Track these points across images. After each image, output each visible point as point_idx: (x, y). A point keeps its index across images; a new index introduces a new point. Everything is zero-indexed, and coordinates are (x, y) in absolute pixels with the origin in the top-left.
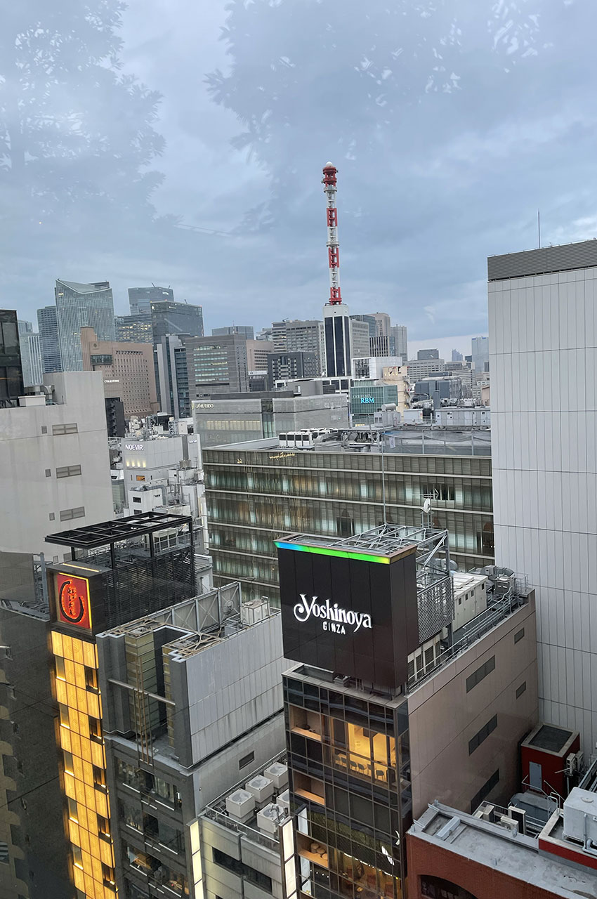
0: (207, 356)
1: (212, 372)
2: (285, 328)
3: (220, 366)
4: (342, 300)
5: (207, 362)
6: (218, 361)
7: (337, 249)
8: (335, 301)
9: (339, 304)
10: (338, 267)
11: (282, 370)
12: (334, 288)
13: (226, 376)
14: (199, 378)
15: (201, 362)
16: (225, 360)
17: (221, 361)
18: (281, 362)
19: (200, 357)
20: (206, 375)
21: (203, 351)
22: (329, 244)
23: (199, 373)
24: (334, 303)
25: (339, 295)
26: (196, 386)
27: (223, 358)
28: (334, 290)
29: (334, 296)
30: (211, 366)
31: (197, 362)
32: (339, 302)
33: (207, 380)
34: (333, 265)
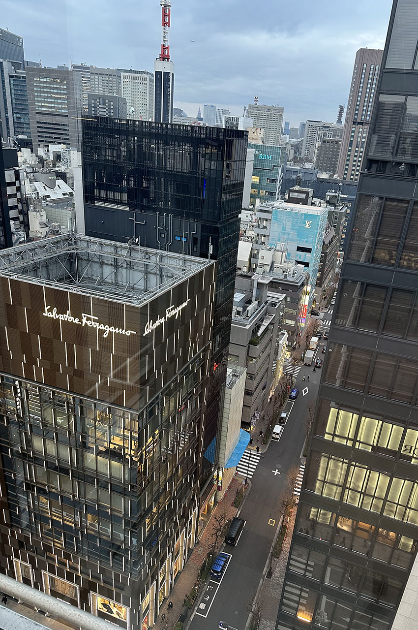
0: (47, 88)
1: (51, 103)
2: (89, 72)
3: (60, 98)
4: (170, 57)
5: (47, 92)
6: (57, 93)
7: (169, 10)
8: (164, 58)
9: (168, 61)
10: (169, 26)
11: (100, 109)
12: (164, 46)
13: (65, 109)
14: (39, 106)
15: (41, 92)
16: (64, 94)
17: (61, 94)
18: (99, 102)
19: (40, 87)
20: (47, 105)
21: (44, 82)
22: (163, 3)
23: (38, 101)
24: (164, 59)
25: (168, 52)
26: (37, 113)
27: (63, 92)
28: (164, 48)
29: (164, 53)
30: (51, 97)
31: (37, 91)
32: (168, 59)
33: (46, 109)
34: (165, 24)
